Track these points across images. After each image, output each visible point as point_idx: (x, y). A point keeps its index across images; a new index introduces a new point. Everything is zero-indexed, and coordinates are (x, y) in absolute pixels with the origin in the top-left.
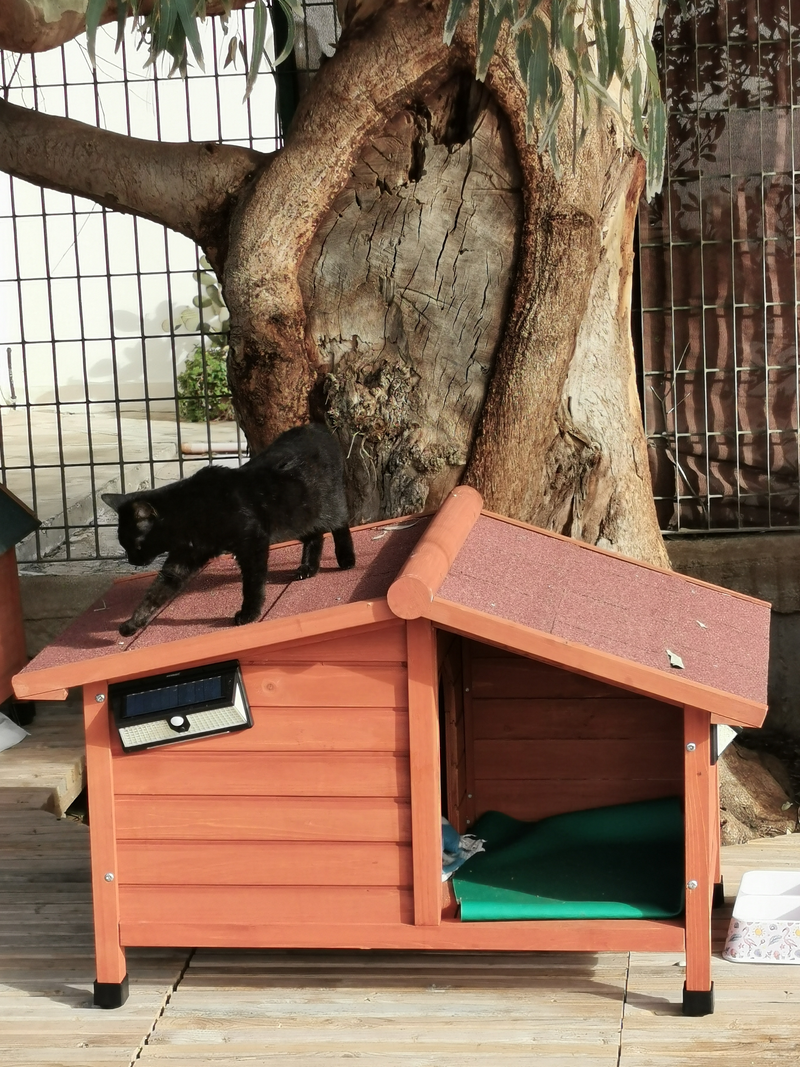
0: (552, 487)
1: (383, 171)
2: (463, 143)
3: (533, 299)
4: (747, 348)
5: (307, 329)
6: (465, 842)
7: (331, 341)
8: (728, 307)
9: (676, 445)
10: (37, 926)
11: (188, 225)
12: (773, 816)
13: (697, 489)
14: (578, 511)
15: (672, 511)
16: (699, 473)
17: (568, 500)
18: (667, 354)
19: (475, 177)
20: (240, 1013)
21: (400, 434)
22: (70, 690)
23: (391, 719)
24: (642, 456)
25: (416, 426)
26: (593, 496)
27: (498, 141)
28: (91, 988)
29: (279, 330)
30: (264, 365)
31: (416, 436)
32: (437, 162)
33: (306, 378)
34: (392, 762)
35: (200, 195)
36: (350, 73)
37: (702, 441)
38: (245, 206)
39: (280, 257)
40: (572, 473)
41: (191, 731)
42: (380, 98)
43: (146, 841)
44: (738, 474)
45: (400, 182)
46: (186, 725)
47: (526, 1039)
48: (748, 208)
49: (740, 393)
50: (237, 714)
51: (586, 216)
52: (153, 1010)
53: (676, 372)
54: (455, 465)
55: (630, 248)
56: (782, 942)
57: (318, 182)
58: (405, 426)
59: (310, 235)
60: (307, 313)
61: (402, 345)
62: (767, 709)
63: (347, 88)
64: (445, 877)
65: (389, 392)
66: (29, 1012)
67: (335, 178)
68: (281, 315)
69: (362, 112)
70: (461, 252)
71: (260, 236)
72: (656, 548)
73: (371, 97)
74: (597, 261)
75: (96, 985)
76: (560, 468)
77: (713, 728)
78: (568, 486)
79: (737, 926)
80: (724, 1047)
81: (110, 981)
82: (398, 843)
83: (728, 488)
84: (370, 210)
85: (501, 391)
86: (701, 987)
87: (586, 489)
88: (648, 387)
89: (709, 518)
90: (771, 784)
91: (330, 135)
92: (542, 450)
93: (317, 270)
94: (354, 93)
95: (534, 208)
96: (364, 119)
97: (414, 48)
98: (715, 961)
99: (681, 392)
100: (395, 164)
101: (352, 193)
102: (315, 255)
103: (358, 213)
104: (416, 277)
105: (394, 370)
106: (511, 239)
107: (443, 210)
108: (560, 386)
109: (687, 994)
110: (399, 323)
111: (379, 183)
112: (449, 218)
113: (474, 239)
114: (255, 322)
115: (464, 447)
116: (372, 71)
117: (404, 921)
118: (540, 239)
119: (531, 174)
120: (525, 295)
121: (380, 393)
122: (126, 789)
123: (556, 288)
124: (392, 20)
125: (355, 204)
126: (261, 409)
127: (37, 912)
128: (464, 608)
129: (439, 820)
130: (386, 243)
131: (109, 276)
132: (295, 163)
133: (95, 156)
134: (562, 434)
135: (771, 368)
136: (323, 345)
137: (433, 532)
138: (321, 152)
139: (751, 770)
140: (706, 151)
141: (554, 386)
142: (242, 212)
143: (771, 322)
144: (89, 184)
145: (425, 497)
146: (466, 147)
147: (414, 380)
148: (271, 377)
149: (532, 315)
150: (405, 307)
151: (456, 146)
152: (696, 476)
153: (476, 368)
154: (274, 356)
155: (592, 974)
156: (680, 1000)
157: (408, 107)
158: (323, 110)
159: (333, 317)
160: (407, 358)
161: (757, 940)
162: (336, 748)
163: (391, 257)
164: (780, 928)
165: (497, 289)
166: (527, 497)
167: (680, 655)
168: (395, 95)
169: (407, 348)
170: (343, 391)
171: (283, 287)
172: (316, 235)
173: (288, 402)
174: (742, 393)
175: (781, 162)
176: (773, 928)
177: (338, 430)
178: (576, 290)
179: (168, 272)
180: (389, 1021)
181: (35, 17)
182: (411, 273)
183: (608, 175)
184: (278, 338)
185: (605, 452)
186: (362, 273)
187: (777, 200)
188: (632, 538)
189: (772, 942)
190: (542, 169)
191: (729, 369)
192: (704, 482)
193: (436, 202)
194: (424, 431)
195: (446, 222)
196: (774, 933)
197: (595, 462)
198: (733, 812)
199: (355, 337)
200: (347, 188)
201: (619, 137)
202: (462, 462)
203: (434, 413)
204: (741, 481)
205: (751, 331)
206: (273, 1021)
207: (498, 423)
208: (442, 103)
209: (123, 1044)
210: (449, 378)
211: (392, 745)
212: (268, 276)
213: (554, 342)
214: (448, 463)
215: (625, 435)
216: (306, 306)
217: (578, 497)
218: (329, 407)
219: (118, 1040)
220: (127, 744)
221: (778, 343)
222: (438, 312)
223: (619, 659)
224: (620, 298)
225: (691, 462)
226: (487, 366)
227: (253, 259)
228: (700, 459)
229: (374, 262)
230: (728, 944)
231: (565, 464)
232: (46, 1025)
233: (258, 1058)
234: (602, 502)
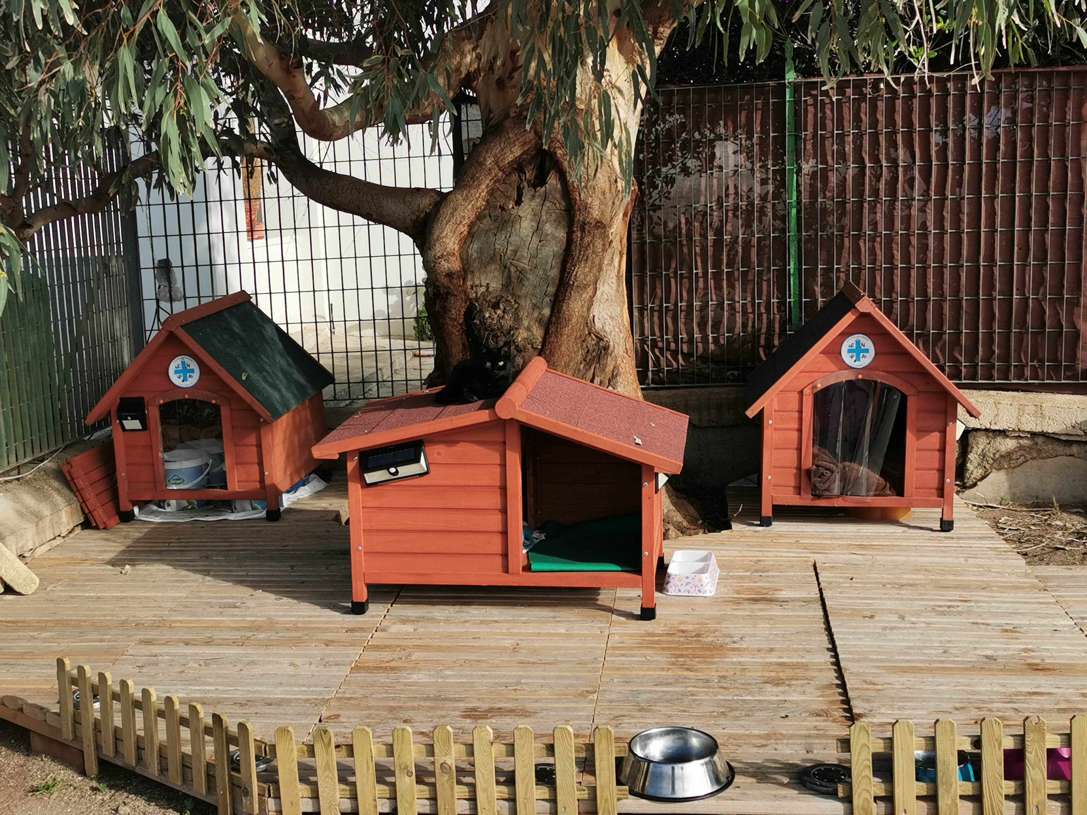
0: (585, 360)
1: (501, 202)
2: (542, 187)
3: (575, 265)
4: (685, 294)
5: (464, 280)
6: (535, 535)
7: (476, 286)
8: (676, 273)
9: (649, 343)
10: (327, 575)
11: (407, 228)
12: (693, 527)
13: (660, 365)
14: (598, 373)
15: (647, 376)
16: (661, 357)
17: (593, 367)
18: (645, 297)
19: (548, 204)
20: (423, 617)
21: (509, 333)
22: (340, 454)
23: (498, 470)
24: (630, 345)
25: (517, 329)
26: (605, 366)
27: (559, 186)
28: (350, 605)
29: (450, 280)
30: (443, 298)
31: (517, 333)
32: (529, 196)
33: (463, 304)
34: (498, 491)
35: (413, 213)
36: (487, 151)
37: (662, 341)
38: (434, 218)
39: (451, 244)
40: (594, 354)
41: (399, 476)
42: (501, 164)
43: (378, 531)
44: (680, 358)
45: (511, 206)
46: (397, 472)
47: (563, 631)
48: (686, 224)
49: (682, 317)
50: (422, 467)
51: (602, 223)
52: (381, 616)
53: (649, 306)
54: (536, 348)
55: (625, 241)
56: (691, 585)
57: (470, 206)
58: (511, 328)
59: (466, 233)
60: (464, 272)
61: (511, 288)
62: (682, 465)
63: (485, 160)
64: (525, 551)
65: (504, 312)
66: (320, 616)
67: (479, 205)
68: (451, 272)
69: (493, 171)
70: (540, 241)
71: (441, 233)
72: (636, 392)
73: (497, 164)
74: (607, 246)
75: (353, 603)
76: (588, 351)
77: (657, 475)
78: (592, 360)
79: (669, 577)
80: (660, 635)
81: (360, 601)
82: (501, 533)
83: (674, 363)
84: (495, 220)
85: (559, 311)
86: (650, 606)
87: (602, 362)
88: (636, 313)
89: (666, 379)
90: (692, 510)
91: (476, 182)
92: (579, 341)
93: (469, 250)
94: (489, 161)
95: (576, 219)
96: (493, 175)
97: (518, 139)
98: (657, 594)
99: (652, 316)
100: (508, 198)
101: (487, 212)
102: (468, 243)
103: (490, 222)
104: (518, 254)
105: (506, 300)
106: (565, 235)
107: (532, 220)
108: (589, 309)
109: (642, 609)
110: (509, 277)
111: (500, 207)
112: (534, 224)
113: (547, 235)
114: (438, 276)
115: (540, 339)
116: (497, 150)
117: (503, 572)
118: (579, 235)
119: (575, 202)
120: (572, 263)
121: (499, 312)
122: (369, 505)
123: (587, 259)
124: (507, 124)
125: (488, 217)
126: (441, 320)
127: (327, 569)
128: (533, 414)
129: (521, 523)
130: (504, 236)
131: (370, 257)
132: (459, 197)
133: (361, 194)
134: (590, 333)
135: (696, 304)
136: (472, 288)
137: (520, 377)
138: (472, 191)
139: (682, 504)
140: (666, 195)
141: (585, 309)
142: (433, 221)
143: (697, 282)
144: (359, 208)
145: (521, 364)
146: (543, 189)
147: (516, 306)
148: (446, 304)
149: (574, 273)
150: (512, 269)
151: (539, 188)
152: (659, 358)
153: (547, 299)
154: (448, 293)
155: (597, 600)
156: (639, 613)
157: (515, 169)
158: (473, 170)
159: (477, 274)
160: (513, 295)
161: (679, 584)
162: (471, 484)
163: (506, 244)
164: (690, 578)
165: (558, 260)
166: (571, 365)
167: (641, 439)
168: (508, 163)
169: (513, 289)
170: (481, 311)
171: (452, 259)
172: (469, 233)
173: (454, 316)
174: (682, 316)
175: (702, 200)
176: (687, 578)
177: (479, 330)
178: (597, 261)
179: (400, 255)
180: (496, 621)
181: (331, 123)
182: (515, 252)
183: (613, 203)
184: (449, 284)
185: (611, 343)
186: (492, 252)
187: (701, 219)
188: (624, 387)
189: (686, 585)
190: (580, 200)
191: (676, 305)
192: (663, 361)
193: (528, 216)
194: (521, 331)
195: (532, 226)
196: (688, 580)
197: (606, 348)
198: (673, 524)
199: (488, 284)
200: (485, 209)
201: (619, 184)
202: (539, 347)
203: (526, 323)
204: (681, 361)
205: (687, 285)
206: (439, 621)
207: (557, 328)
208: (532, 167)
209: (365, 632)
210: (533, 304)
211: (498, 483)
212: (445, 253)
213: (586, 286)
214: (532, 347)
215: (621, 335)
216: (463, 268)
217: (597, 366)
218: (474, 319)
219: (362, 630)
220: (368, 482)
221: (701, 292)
222: (529, 272)
223: (611, 440)
224: (620, 266)
225: (657, 351)
226: (553, 299)
227: (437, 245)
228: (661, 350)
229: (497, 246)
230: (665, 586)
231: (591, 349)
232: (327, 622)
233: (430, 638)
234: (610, 368)
